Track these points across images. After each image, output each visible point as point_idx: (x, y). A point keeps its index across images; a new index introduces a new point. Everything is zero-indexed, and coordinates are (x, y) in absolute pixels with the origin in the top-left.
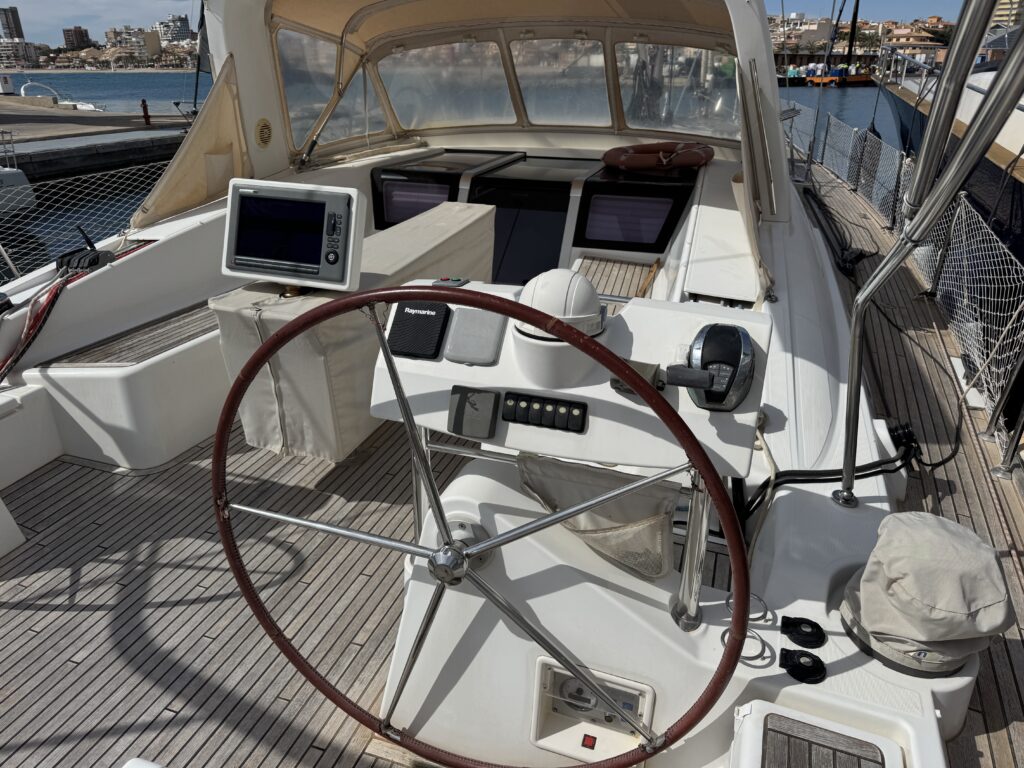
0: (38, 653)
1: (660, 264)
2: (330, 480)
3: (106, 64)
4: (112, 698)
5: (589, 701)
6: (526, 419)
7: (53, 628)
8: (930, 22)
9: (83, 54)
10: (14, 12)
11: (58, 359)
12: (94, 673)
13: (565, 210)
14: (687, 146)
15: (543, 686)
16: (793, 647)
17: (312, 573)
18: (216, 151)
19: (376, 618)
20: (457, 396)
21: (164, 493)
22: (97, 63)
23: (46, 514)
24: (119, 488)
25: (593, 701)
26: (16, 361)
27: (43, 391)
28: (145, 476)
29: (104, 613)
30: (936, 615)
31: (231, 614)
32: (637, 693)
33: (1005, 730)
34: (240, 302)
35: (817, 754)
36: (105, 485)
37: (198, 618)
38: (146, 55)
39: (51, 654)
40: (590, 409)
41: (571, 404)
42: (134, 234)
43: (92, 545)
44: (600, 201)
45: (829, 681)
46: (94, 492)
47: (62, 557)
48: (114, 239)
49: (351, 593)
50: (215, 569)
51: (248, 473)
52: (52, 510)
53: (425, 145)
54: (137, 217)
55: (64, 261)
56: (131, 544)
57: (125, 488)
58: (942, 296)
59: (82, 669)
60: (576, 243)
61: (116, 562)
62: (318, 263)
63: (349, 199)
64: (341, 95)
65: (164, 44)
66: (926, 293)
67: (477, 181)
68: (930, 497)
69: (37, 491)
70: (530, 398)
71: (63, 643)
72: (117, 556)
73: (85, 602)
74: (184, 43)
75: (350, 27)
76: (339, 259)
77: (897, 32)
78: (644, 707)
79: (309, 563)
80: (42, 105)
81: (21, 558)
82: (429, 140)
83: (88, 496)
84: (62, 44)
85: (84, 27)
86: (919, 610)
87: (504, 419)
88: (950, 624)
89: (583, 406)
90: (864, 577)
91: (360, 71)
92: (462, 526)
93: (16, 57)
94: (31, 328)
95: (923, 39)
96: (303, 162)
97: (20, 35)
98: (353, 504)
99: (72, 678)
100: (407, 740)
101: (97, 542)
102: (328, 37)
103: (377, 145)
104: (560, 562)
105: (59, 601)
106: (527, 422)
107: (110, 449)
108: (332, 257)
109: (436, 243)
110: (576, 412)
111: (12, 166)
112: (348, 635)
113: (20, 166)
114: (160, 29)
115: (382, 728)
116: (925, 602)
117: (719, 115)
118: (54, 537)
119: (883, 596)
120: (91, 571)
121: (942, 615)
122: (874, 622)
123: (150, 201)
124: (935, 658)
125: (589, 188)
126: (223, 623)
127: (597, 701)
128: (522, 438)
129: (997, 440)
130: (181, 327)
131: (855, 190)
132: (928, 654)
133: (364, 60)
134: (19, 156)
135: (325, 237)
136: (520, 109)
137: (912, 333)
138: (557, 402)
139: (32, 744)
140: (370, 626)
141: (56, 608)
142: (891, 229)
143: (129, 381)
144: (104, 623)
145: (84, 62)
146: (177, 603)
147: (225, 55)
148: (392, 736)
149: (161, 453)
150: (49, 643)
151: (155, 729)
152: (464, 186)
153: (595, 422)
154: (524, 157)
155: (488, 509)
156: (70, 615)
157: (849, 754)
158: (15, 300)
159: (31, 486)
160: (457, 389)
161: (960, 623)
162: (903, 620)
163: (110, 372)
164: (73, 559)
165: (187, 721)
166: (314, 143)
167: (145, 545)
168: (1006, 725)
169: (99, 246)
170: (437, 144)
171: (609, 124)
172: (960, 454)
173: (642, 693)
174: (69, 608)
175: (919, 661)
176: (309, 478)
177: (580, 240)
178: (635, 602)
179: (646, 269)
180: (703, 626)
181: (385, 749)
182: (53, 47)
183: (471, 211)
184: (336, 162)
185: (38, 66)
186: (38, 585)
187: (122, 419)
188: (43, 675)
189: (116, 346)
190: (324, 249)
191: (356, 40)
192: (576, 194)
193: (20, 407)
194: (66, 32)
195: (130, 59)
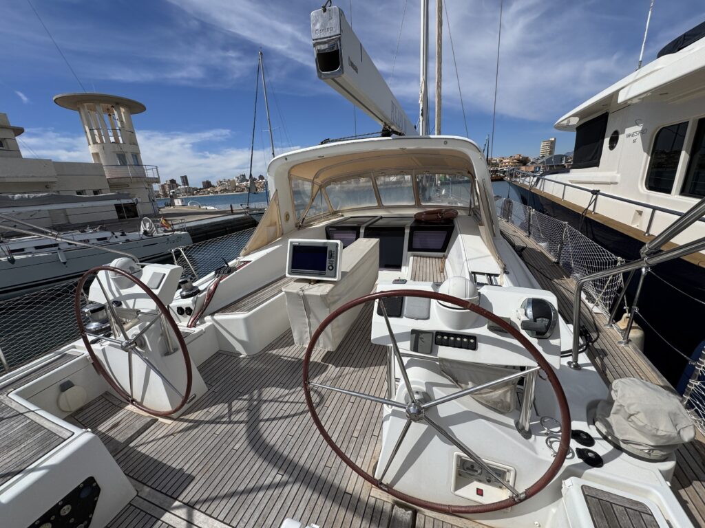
0: (219, 445)
1: (445, 257)
2: (327, 357)
3: (217, 192)
4: (254, 468)
5: (477, 471)
6: (447, 344)
7: (223, 433)
8: (517, 157)
9: (209, 189)
10: (186, 177)
11: (217, 312)
12: (244, 455)
13: (403, 236)
14: (446, 211)
15: (457, 465)
16: (582, 447)
17: (329, 402)
18: (271, 225)
19: (360, 423)
20: (414, 335)
21: (261, 366)
22: (213, 192)
23: (216, 377)
24: (242, 364)
25: (479, 471)
26: (202, 313)
27: (213, 325)
28: (252, 358)
29: (244, 425)
30: (660, 433)
31: (298, 423)
32: (506, 470)
33: (691, 486)
34: (295, 287)
35: (617, 510)
36: (237, 362)
37: (284, 426)
38: (230, 188)
39: (225, 445)
40: (478, 338)
41: (469, 337)
42: (242, 259)
43: (235, 391)
44: (416, 233)
45: (605, 465)
46: (233, 366)
47: (224, 397)
48: (234, 261)
49: (347, 412)
50: (286, 402)
51: (292, 356)
52: (218, 375)
53: (342, 216)
54: (243, 252)
55: (218, 271)
56: (250, 391)
57: (245, 364)
58: (563, 264)
59: (239, 453)
60: (409, 250)
61: (245, 400)
62: (325, 270)
63: (337, 244)
64: (313, 200)
65: (237, 184)
66: (554, 262)
67: (367, 229)
68: (597, 358)
69: (211, 367)
70: (449, 334)
71: (230, 440)
72: (245, 397)
73: (236, 419)
74: (244, 183)
75: (316, 176)
76: (334, 268)
77: (504, 161)
78: (510, 477)
79: (326, 397)
80: (195, 208)
81: (207, 398)
82: (345, 214)
83: (231, 368)
84: (202, 187)
85: (209, 180)
86: (651, 431)
87: (436, 344)
88: (669, 438)
89: (474, 337)
90: (612, 411)
91: (319, 192)
92: (417, 393)
93: (186, 192)
94: (208, 299)
95: (515, 163)
96: (300, 226)
97: (188, 185)
98: (339, 368)
99: (235, 458)
100: (389, 489)
101: (237, 390)
102: (308, 180)
103: (326, 217)
104: (466, 409)
105: (224, 420)
106: (448, 345)
107: (239, 348)
108: (331, 268)
109: (361, 257)
110: (472, 341)
111: (185, 231)
112: (349, 433)
113: (188, 231)
114: (236, 179)
115: (378, 484)
116: (653, 426)
117: (444, 195)
118: (219, 388)
119: (625, 422)
120: (237, 405)
121: (663, 433)
122: (622, 435)
123: (247, 246)
124: (657, 454)
125: (412, 229)
126: (295, 428)
127: (481, 472)
128: (445, 352)
129: (615, 328)
130: (262, 295)
131: (508, 221)
132: (655, 451)
133: (321, 187)
134: (187, 228)
135: (328, 260)
136: (379, 200)
137: (555, 280)
138: (462, 336)
139: (219, 498)
140: (358, 427)
141: (224, 423)
142: (529, 236)
143: (246, 320)
144: (245, 429)
145: (209, 192)
146: (274, 419)
147: (274, 190)
148: (384, 488)
149: (258, 348)
150: (223, 440)
151: (272, 488)
152: (362, 231)
153: (481, 346)
154: (381, 218)
155: (430, 385)
156: (230, 426)
157: (634, 510)
158: (201, 288)
159: (208, 365)
160: (414, 331)
161: (674, 438)
162: (638, 434)
163: (239, 316)
164: (228, 398)
165: (286, 483)
166: (304, 219)
167: (256, 391)
168: (691, 484)
169: (230, 264)
170: (347, 215)
171: (414, 204)
172: (601, 336)
173: (509, 471)
174: (230, 422)
175: (650, 455)
176: (318, 357)
177: (410, 249)
178: (504, 427)
179: (440, 260)
180: (533, 436)
181: (379, 493)
182: (199, 188)
183: (370, 242)
184: (311, 225)
185: (193, 195)
186: (215, 411)
187: (244, 337)
188: (223, 456)
189: (239, 305)
190: (328, 265)
191: (318, 181)
192: (407, 231)
193: (204, 332)
194: (203, 183)
195: (225, 190)
